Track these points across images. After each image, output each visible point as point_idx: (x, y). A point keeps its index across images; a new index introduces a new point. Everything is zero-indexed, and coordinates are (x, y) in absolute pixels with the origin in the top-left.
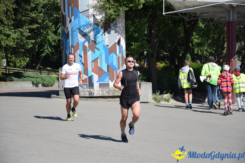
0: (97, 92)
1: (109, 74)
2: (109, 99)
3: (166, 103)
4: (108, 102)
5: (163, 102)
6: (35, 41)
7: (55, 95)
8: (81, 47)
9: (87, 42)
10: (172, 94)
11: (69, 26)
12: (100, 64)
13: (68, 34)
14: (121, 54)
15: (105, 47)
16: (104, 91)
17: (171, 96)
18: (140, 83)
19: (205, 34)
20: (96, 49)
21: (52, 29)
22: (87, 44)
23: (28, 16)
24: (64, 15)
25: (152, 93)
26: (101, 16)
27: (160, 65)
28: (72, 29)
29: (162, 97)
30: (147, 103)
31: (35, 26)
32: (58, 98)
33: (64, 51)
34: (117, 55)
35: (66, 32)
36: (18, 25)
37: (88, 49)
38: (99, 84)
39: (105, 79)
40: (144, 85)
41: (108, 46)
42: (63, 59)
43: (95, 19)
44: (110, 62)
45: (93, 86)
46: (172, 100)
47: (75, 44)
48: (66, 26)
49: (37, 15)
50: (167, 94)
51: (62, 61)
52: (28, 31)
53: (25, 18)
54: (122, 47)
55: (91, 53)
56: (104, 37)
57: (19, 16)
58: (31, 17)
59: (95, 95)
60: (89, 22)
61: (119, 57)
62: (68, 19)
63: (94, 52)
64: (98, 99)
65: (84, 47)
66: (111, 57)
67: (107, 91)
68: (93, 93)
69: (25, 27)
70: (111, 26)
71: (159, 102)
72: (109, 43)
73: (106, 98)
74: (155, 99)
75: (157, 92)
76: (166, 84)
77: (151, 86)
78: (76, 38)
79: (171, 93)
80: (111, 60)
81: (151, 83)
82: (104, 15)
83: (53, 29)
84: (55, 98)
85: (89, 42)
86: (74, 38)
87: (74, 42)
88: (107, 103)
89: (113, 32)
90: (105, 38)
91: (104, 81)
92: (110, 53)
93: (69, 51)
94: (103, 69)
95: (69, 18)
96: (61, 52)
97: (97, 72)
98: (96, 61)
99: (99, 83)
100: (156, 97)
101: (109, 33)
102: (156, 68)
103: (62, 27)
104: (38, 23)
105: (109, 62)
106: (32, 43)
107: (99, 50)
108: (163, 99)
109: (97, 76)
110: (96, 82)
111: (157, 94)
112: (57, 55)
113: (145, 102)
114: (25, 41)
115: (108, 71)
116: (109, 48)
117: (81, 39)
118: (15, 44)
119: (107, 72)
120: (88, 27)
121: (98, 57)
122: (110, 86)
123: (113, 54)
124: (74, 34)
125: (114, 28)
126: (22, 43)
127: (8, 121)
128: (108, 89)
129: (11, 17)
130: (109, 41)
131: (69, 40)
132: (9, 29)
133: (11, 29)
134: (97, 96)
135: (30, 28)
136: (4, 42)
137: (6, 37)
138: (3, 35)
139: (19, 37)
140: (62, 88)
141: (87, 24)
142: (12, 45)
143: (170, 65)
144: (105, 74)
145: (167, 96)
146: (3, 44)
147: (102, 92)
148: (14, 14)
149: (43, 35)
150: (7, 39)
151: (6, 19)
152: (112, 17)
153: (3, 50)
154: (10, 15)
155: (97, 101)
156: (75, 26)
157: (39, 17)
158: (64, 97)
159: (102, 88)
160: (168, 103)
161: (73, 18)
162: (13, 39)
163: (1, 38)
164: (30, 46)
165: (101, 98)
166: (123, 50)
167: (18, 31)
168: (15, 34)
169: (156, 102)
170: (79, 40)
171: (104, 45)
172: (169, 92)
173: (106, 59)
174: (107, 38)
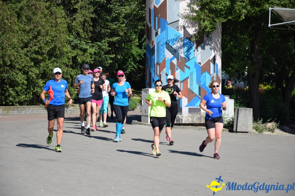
0: (186, 119)
1: (200, 97)
2: (201, 127)
3: (270, 133)
4: (199, 131)
5: (266, 132)
6: (115, 55)
7: (137, 121)
8: (168, 65)
9: (176, 59)
10: (277, 123)
11: (155, 39)
12: (191, 85)
13: (153, 50)
14: (215, 73)
15: (197, 65)
16: (195, 118)
17: (277, 125)
18: (239, 109)
20: (185, 67)
21: (134, 43)
22: (175, 61)
23: (108, 27)
24: (150, 27)
25: (253, 121)
26: (194, 29)
27: (263, 87)
28: (158, 43)
29: (265, 126)
30: (247, 132)
31: (115, 39)
32: (140, 124)
33: (148, 69)
34: (211, 75)
35: (151, 47)
36: (96, 38)
37: (176, 67)
38: (189, 108)
39: (196, 103)
40: (243, 111)
41: (200, 63)
42: (147, 79)
43: (186, 32)
44: (202, 83)
45: (182, 112)
46: (277, 130)
47: (161, 61)
48: (151, 40)
49: (119, 26)
50: (272, 123)
51: (145, 81)
52: (108, 45)
53: (105, 31)
54: (217, 65)
55: (180, 72)
56: (196, 53)
57: (98, 29)
58: (112, 29)
59: (183, 122)
60: (179, 36)
61: (213, 78)
62: (154, 32)
63: (184, 71)
64: (187, 126)
65: (172, 65)
66: (203, 77)
67: (198, 118)
68: (182, 120)
69: (103, 41)
70: (205, 40)
71: (261, 132)
72: (202, 61)
73: (196, 126)
74: (256, 129)
75: (259, 120)
76: (270, 110)
77: (252, 112)
78: (163, 54)
79: (277, 122)
80: (203, 81)
81: (252, 109)
82: (197, 28)
83: (136, 43)
84: (136, 125)
85: (178, 59)
86: (160, 54)
87: (160, 58)
88: (197, 131)
89: (207, 47)
91: (195, 105)
92: (203, 72)
93: (153, 69)
94: (194, 91)
95: (154, 30)
96: (144, 70)
97: (187, 95)
98: (185, 82)
99: (189, 107)
100: (258, 126)
101: (203, 48)
102: (259, 91)
103: (147, 40)
104: (118, 35)
105: (200, 83)
106: (111, 59)
107: (189, 68)
108: (266, 129)
109: (187, 99)
110: (186, 106)
111: (259, 123)
112: (140, 73)
113: (244, 131)
114: (104, 57)
115: (200, 94)
116: (201, 66)
117: (168, 55)
118: (93, 60)
119: (198, 94)
120: (178, 41)
121: (188, 77)
122: (201, 112)
123: (207, 74)
124: (160, 49)
125: (209, 43)
126: (100, 59)
127: (82, 150)
128: (199, 115)
129: (89, 29)
130: (201, 58)
131: (154, 56)
132: (86, 43)
133: (89, 43)
134: (186, 123)
135: (110, 41)
136: (80, 58)
137: (82, 52)
138: (80, 50)
139: (97, 52)
140: (145, 112)
141: (176, 38)
142: (89, 61)
143: (276, 88)
144: (196, 97)
145: (272, 125)
146: (79, 60)
147: (191, 118)
148: (92, 26)
149: (124, 51)
150: (84, 54)
151: (83, 31)
152: (207, 30)
153: (78, 67)
154: (88, 27)
155: (185, 129)
156: (162, 40)
157: (121, 28)
158: (147, 124)
159: (192, 114)
160: (272, 133)
161: (159, 30)
162: (90, 54)
163: (77, 53)
164: (109, 62)
165: (191, 126)
166: (218, 69)
167: (96, 45)
168: (92, 48)
169: (257, 133)
170: (166, 56)
171: (195, 62)
172: (274, 120)
173: (197, 79)
174: (199, 54)
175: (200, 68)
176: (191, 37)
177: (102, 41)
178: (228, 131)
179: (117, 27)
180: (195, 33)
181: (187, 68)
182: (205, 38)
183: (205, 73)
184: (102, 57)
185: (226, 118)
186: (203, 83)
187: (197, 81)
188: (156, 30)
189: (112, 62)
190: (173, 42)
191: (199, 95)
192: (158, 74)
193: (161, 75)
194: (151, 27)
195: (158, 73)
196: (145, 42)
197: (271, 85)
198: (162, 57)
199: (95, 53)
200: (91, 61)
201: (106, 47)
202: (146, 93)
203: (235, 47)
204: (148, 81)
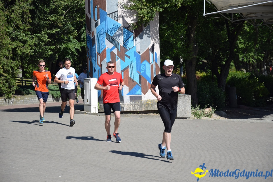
0: (128, 107)
1: (141, 85)
2: (142, 114)
3: (207, 118)
4: (140, 118)
5: (204, 117)
6: (54, 47)
7: (79, 111)
8: (108, 54)
9: (116, 49)
10: (214, 108)
11: (95, 30)
12: (131, 74)
13: (93, 40)
14: (155, 62)
15: (137, 54)
16: (136, 106)
17: (214, 110)
19: (251, 38)
20: (125, 57)
22: (115, 51)
23: (47, 19)
25: (191, 107)
26: (132, 18)
27: (200, 74)
28: (98, 34)
29: (203, 112)
30: (186, 118)
31: (55, 31)
32: (83, 114)
33: (89, 59)
34: (150, 64)
35: (92, 38)
36: (35, 30)
37: (116, 56)
38: (130, 96)
39: (137, 91)
40: (182, 98)
41: (139, 52)
43: (124, 21)
44: (142, 72)
45: (123, 100)
46: (214, 115)
47: (101, 51)
48: (91, 31)
49: (58, 18)
50: (209, 108)
53: (43, 22)
54: (156, 54)
55: (120, 61)
56: (136, 43)
57: (37, 21)
58: (51, 21)
59: (125, 110)
60: (118, 25)
61: (152, 66)
62: (93, 23)
63: (124, 61)
64: (128, 114)
65: (112, 54)
66: (143, 66)
67: (139, 105)
68: (123, 108)
70: (143, 30)
71: (199, 117)
72: (141, 50)
73: (138, 113)
74: (195, 114)
75: (197, 106)
76: (207, 96)
78: (103, 44)
79: (214, 107)
80: (143, 69)
81: (190, 96)
82: (135, 17)
83: (75, 34)
84: (79, 114)
85: (118, 49)
86: (100, 44)
87: (100, 48)
89: (145, 36)
90: (137, 43)
91: (136, 94)
92: (142, 61)
93: (95, 59)
94: (134, 79)
95: (94, 21)
96: (85, 61)
97: (127, 83)
98: (125, 71)
99: (130, 95)
100: (196, 111)
101: (141, 38)
102: (196, 78)
103: (87, 32)
104: (59, 28)
105: (141, 72)
106: (51, 50)
107: (129, 57)
108: (204, 114)
109: (128, 87)
110: (127, 95)
111: (197, 108)
113: (183, 117)
114: (44, 48)
115: (140, 82)
116: (140, 55)
117: (109, 45)
118: (33, 52)
119: (138, 83)
120: (117, 30)
121: (129, 66)
122: (142, 99)
123: (146, 63)
124: (100, 40)
125: (147, 32)
126: (40, 51)
127: (26, 140)
128: (140, 102)
129: (28, 21)
130: (141, 47)
131: (94, 47)
132: (26, 34)
133: (28, 34)
134: (127, 111)
135: (49, 32)
136: (20, 50)
137: (22, 44)
138: (19, 42)
139: (36, 43)
140: (88, 102)
141: (115, 27)
142: (29, 53)
143: (211, 75)
144: (137, 86)
145: (209, 110)
146: (19, 52)
147: (133, 106)
148: (31, 18)
149: (64, 42)
150: (24, 46)
151: (22, 23)
152: (144, 19)
153: (19, 58)
154: (27, 18)
155: (127, 116)
156: (102, 31)
157: (59, 20)
158: (90, 113)
159: (133, 102)
160: (209, 118)
161: (99, 20)
162: (30, 46)
163: (17, 45)
164: (50, 53)
165: (132, 113)
166: (157, 58)
167: (36, 37)
168: (32, 39)
169: (196, 118)
170: (107, 46)
171: (135, 52)
172: (211, 106)
173: (137, 68)
174: (138, 43)
175: (140, 57)
176: (129, 27)
177: (42, 32)
179: (56, 19)
180: (133, 22)
181: (127, 58)
182: (144, 28)
183: (144, 62)
184: (43, 48)
186: (143, 71)
187: (137, 70)
188: (96, 21)
189: (52, 53)
190: (111, 31)
191: (139, 83)
192: (100, 64)
193: (102, 65)
194: (91, 18)
198: (102, 48)
199: (35, 44)
200: (31, 53)
201: (46, 38)
202: (88, 82)
203: (173, 37)
204: (89, 70)
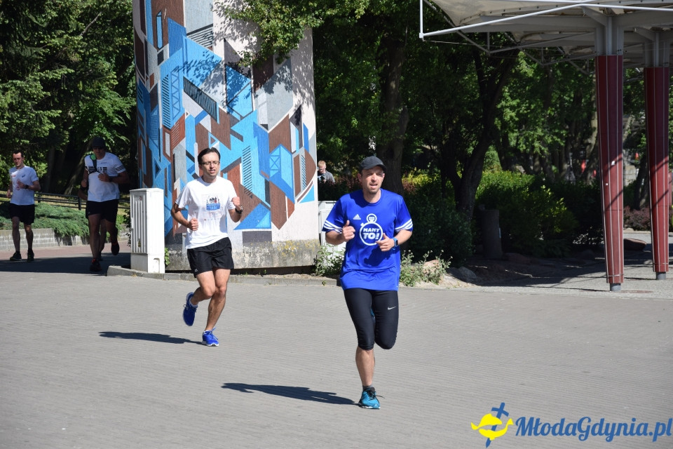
0: (238, 258)
1: (269, 206)
2: (272, 276)
3: (430, 285)
4: (268, 285)
5: (422, 282)
6: (60, 111)
7: (119, 267)
8: (190, 131)
9: (208, 117)
10: (446, 260)
11: (156, 71)
12: (246, 178)
13: (153, 98)
14: (303, 148)
15: (259, 130)
16: (258, 255)
17: (445, 266)
19: (538, 91)
20: (232, 136)
21: (108, 81)
22: (207, 122)
23: (41, 42)
24: (144, 42)
26: (246, 42)
27: (414, 179)
28: (165, 81)
29: (419, 270)
31: (60, 73)
32: (128, 275)
33: (144, 142)
34: (292, 153)
35: (149, 90)
36: (12, 69)
37: (210, 135)
38: (244, 233)
39: (260, 220)
41: (266, 126)
42: (140, 167)
43: (228, 49)
44: (272, 173)
46: (446, 277)
47: (173, 123)
48: (147, 73)
49: (67, 40)
50: (434, 261)
51: (137, 172)
52: (42, 86)
53: (31, 51)
54: (306, 130)
56: (257, 103)
57: (15, 46)
58: (50, 47)
61: (297, 159)
62: (153, 54)
63: (229, 146)
64: (239, 276)
65: (200, 131)
66: (275, 159)
67: (265, 255)
69: (31, 77)
70: (275, 72)
71: (410, 282)
72: (270, 120)
73: (263, 274)
75: (405, 256)
76: (430, 231)
78: (177, 106)
79: (445, 257)
80: (275, 167)
82: (254, 40)
83: (112, 81)
84: (119, 277)
85: (214, 118)
86: (171, 105)
87: (171, 116)
88: (264, 287)
89: (279, 88)
90: (259, 103)
91: (258, 226)
92: (273, 147)
93: (156, 142)
94: (254, 192)
95: (155, 50)
96: (135, 147)
98: (232, 170)
99: (244, 230)
101: (269, 90)
102: (403, 188)
103: (138, 76)
104: (70, 64)
105: (269, 173)
106: (52, 119)
107: (241, 138)
108: (421, 276)
110: (236, 229)
111: (404, 261)
114: (34, 115)
115: (268, 199)
116: (268, 132)
117: (191, 108)
118: (5, 125)
119: (263, 199)
121: (240, 158)
122: (273, 240)
123: (282, 151)
124: (170, 95)
125: (283, 76)
126: (24, 121)
128: (269, 247)
130: (269, 114)
131: (156, 111)
134: (237, 267)
135: (46, 77)
139: (15, 102)
140: (140, 246)
143: (441, 180)
144: (259, 207)
145: (434, 265)
147: (250, 255)
149: (83, 98)
155: (236, 282)
156: (173, 73)
157: (72, 45)
158: (145, 272)
159: (250, 246)
160: (435, 285)
161: (167, 49)
164: (47, 127)
165: (248, 274)
166: (309, 139)
167: (13, 88)
168: (3, 94)
170: (186, 111)
171: (254, 124)
172: (438, 255)
173: (260, 164)
174: (263, 104)
175: (268, 136)
177: (28, 76)
178: (336, 283)
179: (63, 42)
181: (236, 139)
182: (276, 67)
183: (278, 149)
184: (30, 115)
185: (330, 254)
186: (276, 172)
187: (260, 168)
188: (158, 49)
189: (54, 126)
191: (266, 200)
192: (169, 155)
193: (174, 155)
194: (146, 42)
195: (168, 152)
196: (134, 78)
197: (430, 175)
198: (175, 115)
199: (11, 105)
201: (38, 90)
202: (141, 198)
204: (143, 169)
